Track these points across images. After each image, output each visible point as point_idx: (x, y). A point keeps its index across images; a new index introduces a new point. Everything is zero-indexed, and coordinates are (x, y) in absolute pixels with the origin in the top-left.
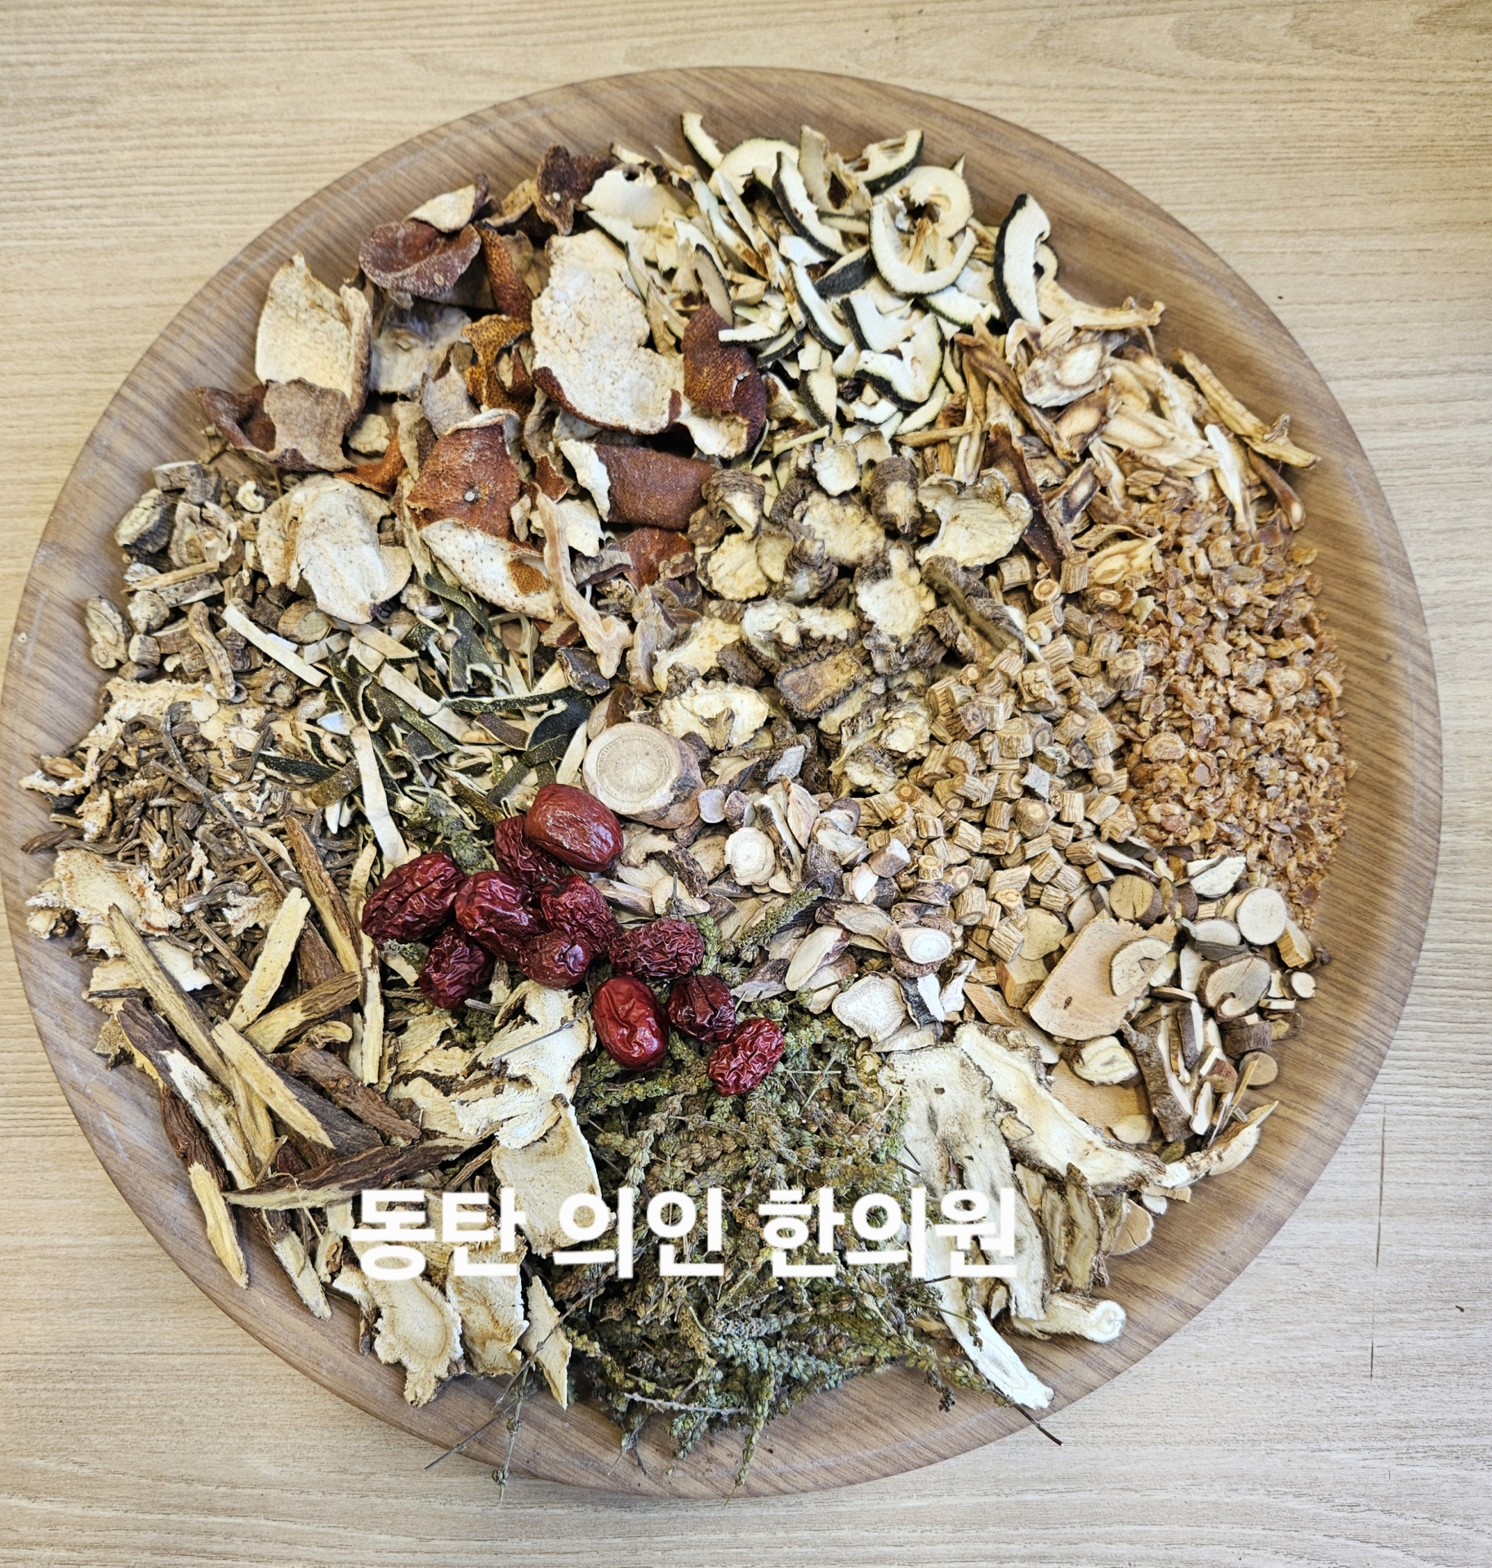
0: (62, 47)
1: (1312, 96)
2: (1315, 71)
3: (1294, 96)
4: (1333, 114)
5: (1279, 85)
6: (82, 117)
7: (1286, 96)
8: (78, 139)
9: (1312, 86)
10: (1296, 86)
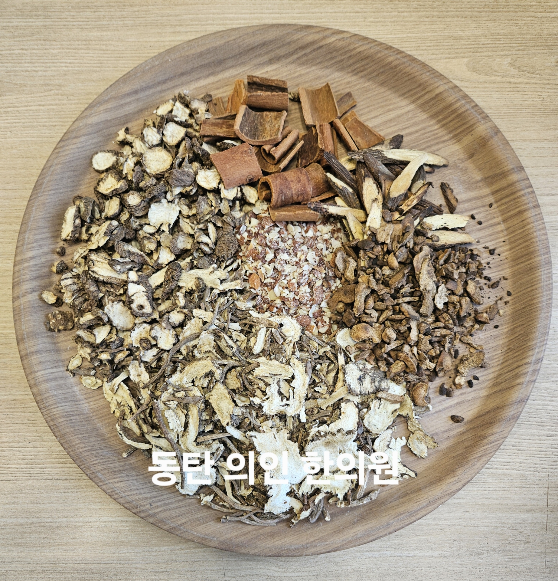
0: (48, 65)
1: (518, 89)
2: (520, 80)
3: (511, 89)
4: (526, 96)
5: (506, 85)
6: (56, 91)
7: (509, 89)
8: (54, 100)
9: (518, 86)
10: (513, 86)
